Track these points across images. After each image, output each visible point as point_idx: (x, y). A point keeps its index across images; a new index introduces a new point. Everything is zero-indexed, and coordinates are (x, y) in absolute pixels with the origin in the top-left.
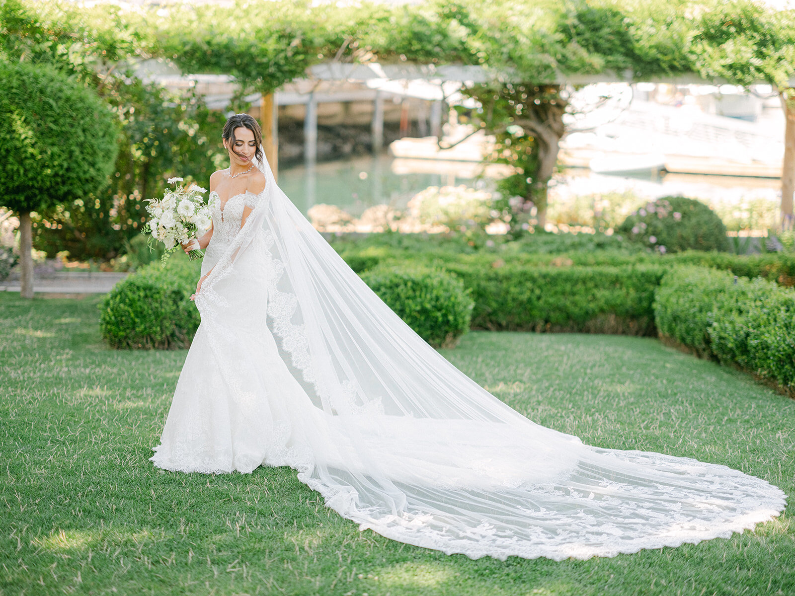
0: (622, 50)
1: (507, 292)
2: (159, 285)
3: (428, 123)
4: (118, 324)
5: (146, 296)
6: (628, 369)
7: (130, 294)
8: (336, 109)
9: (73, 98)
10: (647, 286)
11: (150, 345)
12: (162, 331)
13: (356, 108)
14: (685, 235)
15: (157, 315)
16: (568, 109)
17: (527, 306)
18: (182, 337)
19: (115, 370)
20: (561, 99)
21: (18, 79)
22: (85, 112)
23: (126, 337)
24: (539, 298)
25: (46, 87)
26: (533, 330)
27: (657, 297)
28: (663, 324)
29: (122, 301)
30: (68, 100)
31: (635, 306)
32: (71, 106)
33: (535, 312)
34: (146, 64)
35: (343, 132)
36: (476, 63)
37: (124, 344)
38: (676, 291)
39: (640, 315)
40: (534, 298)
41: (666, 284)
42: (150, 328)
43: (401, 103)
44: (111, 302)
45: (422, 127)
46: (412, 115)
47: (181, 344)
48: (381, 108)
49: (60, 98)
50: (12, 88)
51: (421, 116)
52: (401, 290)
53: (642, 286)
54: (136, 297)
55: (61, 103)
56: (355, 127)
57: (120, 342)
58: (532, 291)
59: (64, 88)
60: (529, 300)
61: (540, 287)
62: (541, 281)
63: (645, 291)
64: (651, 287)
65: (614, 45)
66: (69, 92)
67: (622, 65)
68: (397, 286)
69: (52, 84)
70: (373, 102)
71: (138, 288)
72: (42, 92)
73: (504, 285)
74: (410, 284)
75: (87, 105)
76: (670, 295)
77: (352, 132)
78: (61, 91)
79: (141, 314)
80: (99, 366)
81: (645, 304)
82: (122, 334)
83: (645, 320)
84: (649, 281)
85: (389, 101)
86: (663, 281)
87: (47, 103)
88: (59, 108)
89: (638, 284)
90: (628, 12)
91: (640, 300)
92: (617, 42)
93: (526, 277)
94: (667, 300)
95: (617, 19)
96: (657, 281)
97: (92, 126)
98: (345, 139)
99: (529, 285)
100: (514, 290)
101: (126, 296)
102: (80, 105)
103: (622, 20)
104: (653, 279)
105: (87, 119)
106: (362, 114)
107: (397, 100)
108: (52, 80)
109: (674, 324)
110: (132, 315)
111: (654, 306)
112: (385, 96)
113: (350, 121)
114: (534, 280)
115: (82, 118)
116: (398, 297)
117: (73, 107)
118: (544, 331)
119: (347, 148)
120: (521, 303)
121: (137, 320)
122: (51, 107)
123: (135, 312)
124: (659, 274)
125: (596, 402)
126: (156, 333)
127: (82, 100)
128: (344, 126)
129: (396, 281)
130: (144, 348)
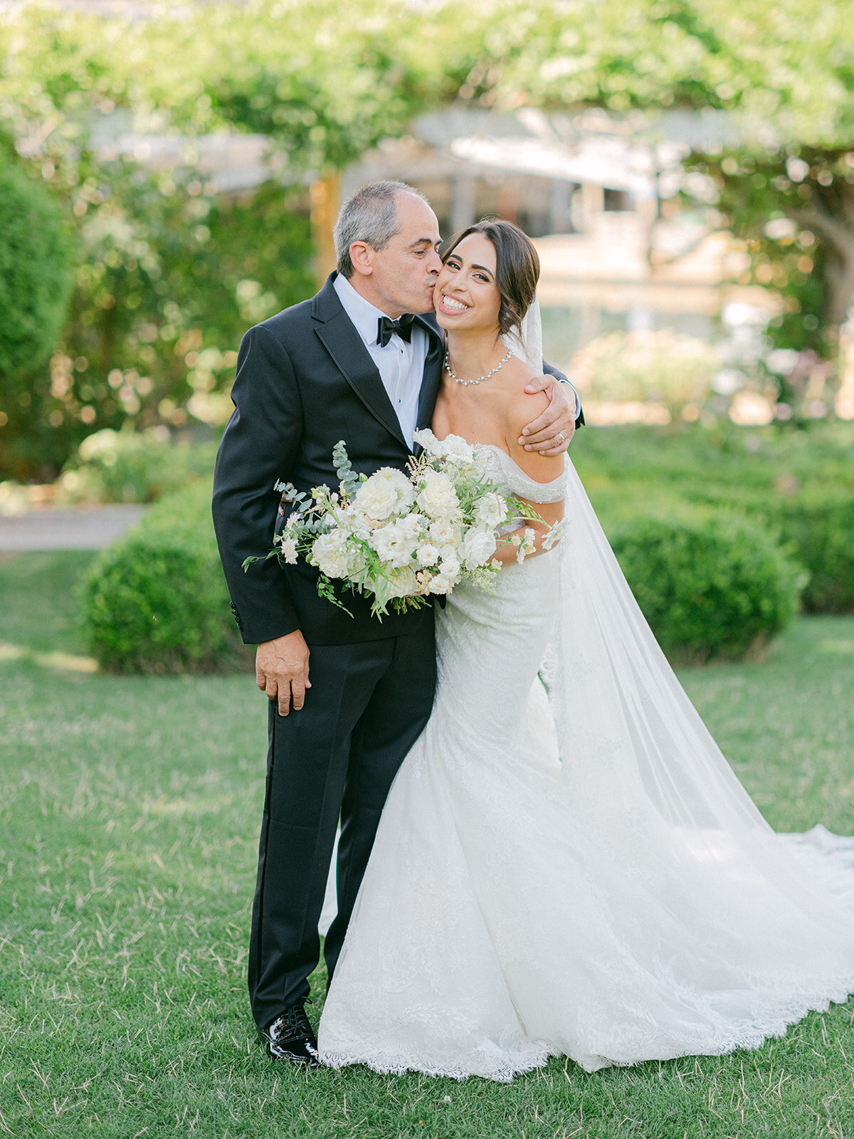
1: (825, 541)
4: (118, 625)
5: (170, 572)
7: (139, 569)
11: (178, 666)
12: (203, 640)
15: (193, 608)
19: (131, 727)
23: (133, 653)
29: (125, 581)
37: (129, 666)
42: (180, 632)
43: (503, 184)
44: (104, 586)
48: (467, 189)
52: (666, 550)
54: (150, 574)
57: (122, 662)
68: (658, 543)
70: (454, 181)
71: (154, 556)
74: (682, 541)
79: (161, 607)
80: (95, 715)
82: (125, 646)
85: (481, 181)
100: (838, 537)
101: (132, 571)
110: (146, 609)
116: (660, 566)
121: (155, 618)
123: (152, 603)
126: (190, 643)
129: (653, 533)
130: (170, 673)
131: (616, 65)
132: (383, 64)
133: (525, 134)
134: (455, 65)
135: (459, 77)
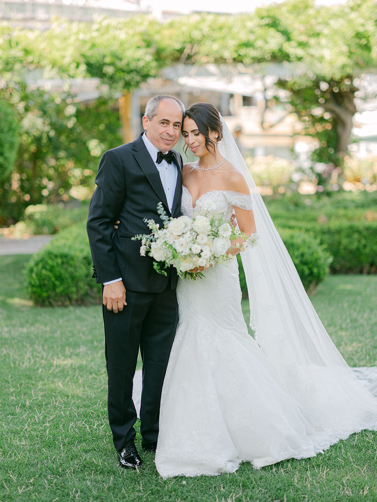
1: (339, 243)
2: (72, 253)
4: (41, 286)
5: (63, 263)
7: (50, 262)
11: (67, 303)
12: (77, 291)
15: (73, 278)
16: (358, 94)
17: (356, 254)
18: (93, 295)
19: (48, 329)
20: (354, 86)
23: (48, 297)
24: (365, 246)
26: (361, 272)
29: (44, 267)
33: (363, 258)
36: (289, 60)
37: (47, 303)
40: (361, 247)
42: (68, 288)
44: (35, 269)
47: (92, 301)
54: (55, 264)
57: (44, 301)
58: (359, 241)
60: (358, 249)
61: (365, 238)
62: (365, 233)
71: (56, 256)
73: (337, 238)
79: (60, 278)
80: (32, 324)
82: (45, 295)
93: (353, 230)
99: (356, 236)
100: (345, 241)
101: (47, 263)
110: (53, 279)
114: (359, 232)
118: (369, 273)
120: (351, 252)
121: (57, 283)
123: (56, 277)
126: (72, 293)
130: (64, 306)
131: (247, 45)
132: (149, 45)
133: (209, 74)
134: (178, 46)
135: (180, 51)
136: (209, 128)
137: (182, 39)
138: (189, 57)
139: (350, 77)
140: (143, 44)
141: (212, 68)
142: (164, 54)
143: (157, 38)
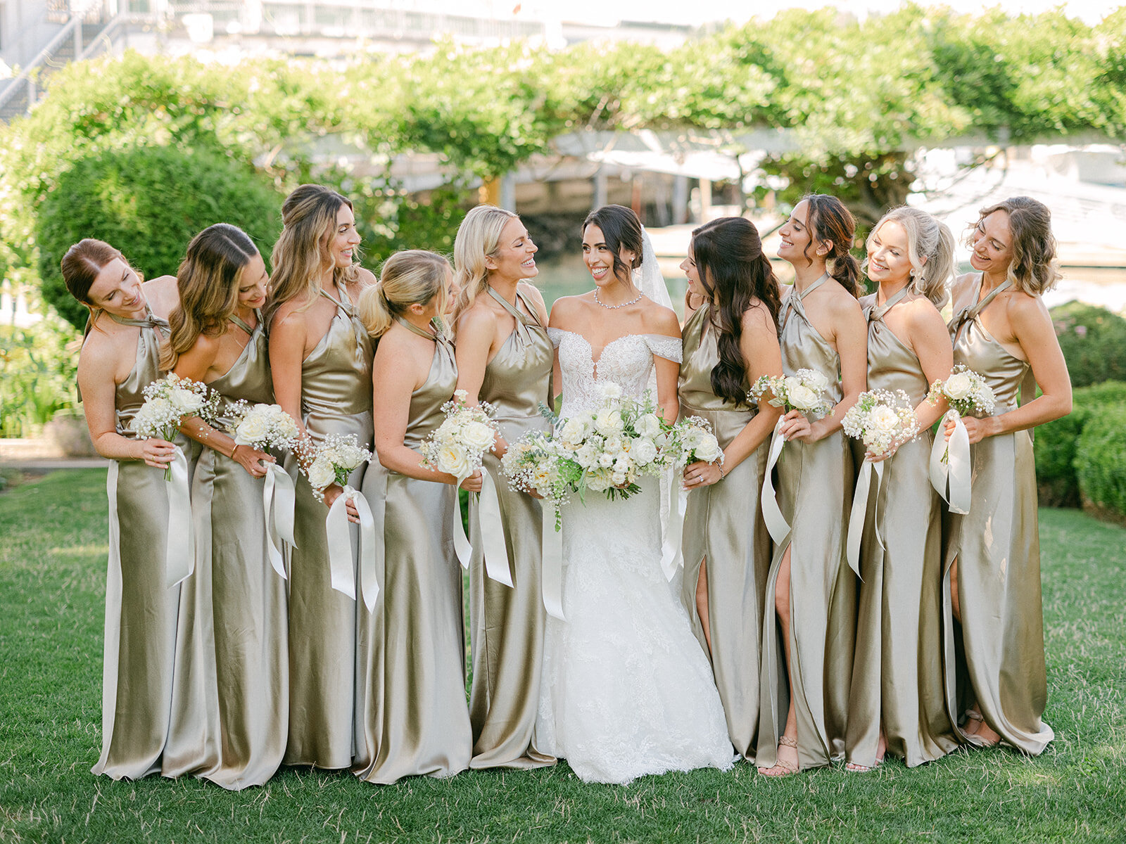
0: (993, 98)
3: (669, 208)
6: (1075, 556)
8: (539, 191)
9: (239, 194)
10: (1062, 435)
13: (565, 190)
14: (1092, 359)
16: (915, 186)
20: (907, 173)
21: (162, 170)
22: (254, 213)
25: (201, 179)
27: (1081, 451)
28: (1094, 489)
30: (232, 196)
31: (1049, 465)
32: (236, 205)
34: (322, 141)
35: (550, 223)
36: (787, 124)
38: (1112, 442)
39: (1055, 477)
41: (1091, 432)
43: (632, 179)
45: (662, 214)
46: (648, 197)
48: (603, 187)
49: (220, 194)
50: (154, 182)
51: (660, 197)
53: (1056, 435)
55: (222, 202)
56: (565, 216)
59: (227, 180)
63: (1060, 442)
64: (1070, 437)
65: (982, 93)
66: (231, 186)
67: (994, 121)
69: (208, 175)
70: (591, 180)
72: (196, 186)
75: (257, 203)
76: (1104, 449)
77: (562, 223)
78: (221, 184)
81: (1062, 461)
83: (1062, 483)
84: (1064, 428)
85: (614, 178)
86: (1086, 428)
87: (203, 202)
88: (220, 208)
89: (1050, 433)
90: (999, 46)
91: (1055, 455)
92: (987, 89)
94: (1100, 456)
95: (986, 56)
96: (1078, 428)
97: (266, 232)
98: (554, 234)
102: (247, 203)
103: (992, 57)
104: (1071, 425)
105: (259, 223)
106: (574, 197)
107: (626, 177)
108: (208, 169)
109: (1114, 490)
111: (1076, 463)
112: (608, 170)
113: (556, 208)
115: (252, 222)
117: (239, 207)
119: (558, 245)
122: (209, 208)
124: (1079, 417)
125: (1055, 606)
127: (250, 196)
128: (551, 215)
131: (710, 94)
132: (531, 95)
133: (643, 147)
134: (584, 96)
135: (589, 105)
136: (621, 244)
137: (591, 83)
138: (605, 116)
139: (898, 156)
140: (522, 92)
141: (647, 136)
142: (560, 111)
143: (545, 81)
